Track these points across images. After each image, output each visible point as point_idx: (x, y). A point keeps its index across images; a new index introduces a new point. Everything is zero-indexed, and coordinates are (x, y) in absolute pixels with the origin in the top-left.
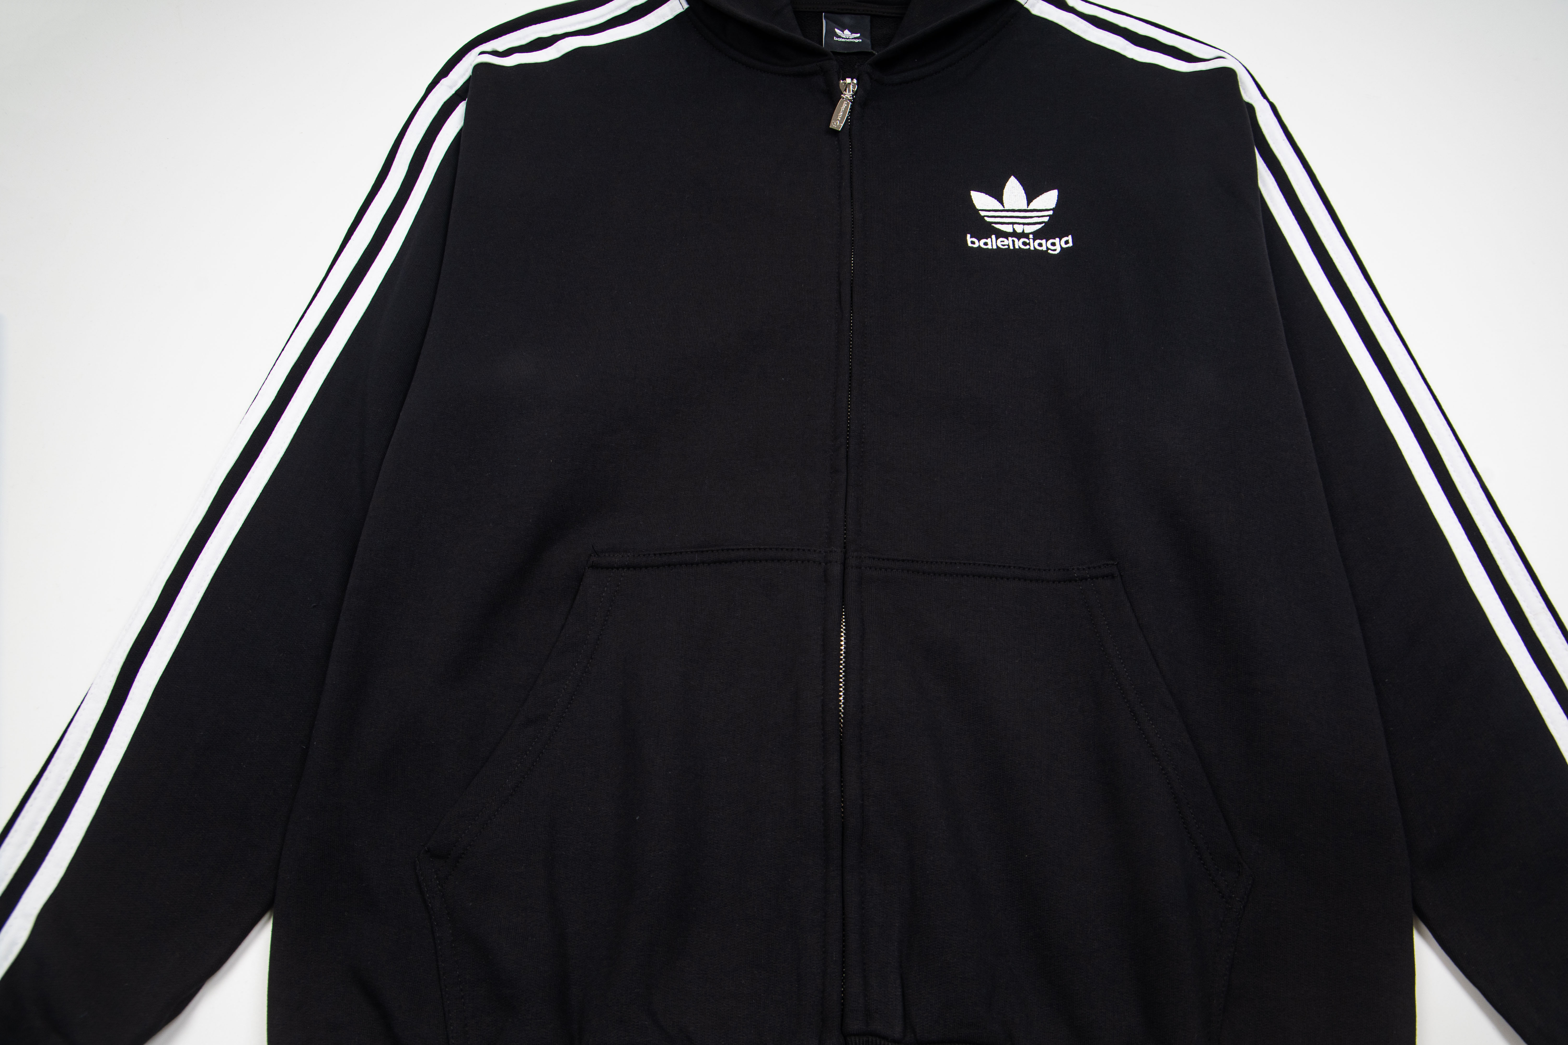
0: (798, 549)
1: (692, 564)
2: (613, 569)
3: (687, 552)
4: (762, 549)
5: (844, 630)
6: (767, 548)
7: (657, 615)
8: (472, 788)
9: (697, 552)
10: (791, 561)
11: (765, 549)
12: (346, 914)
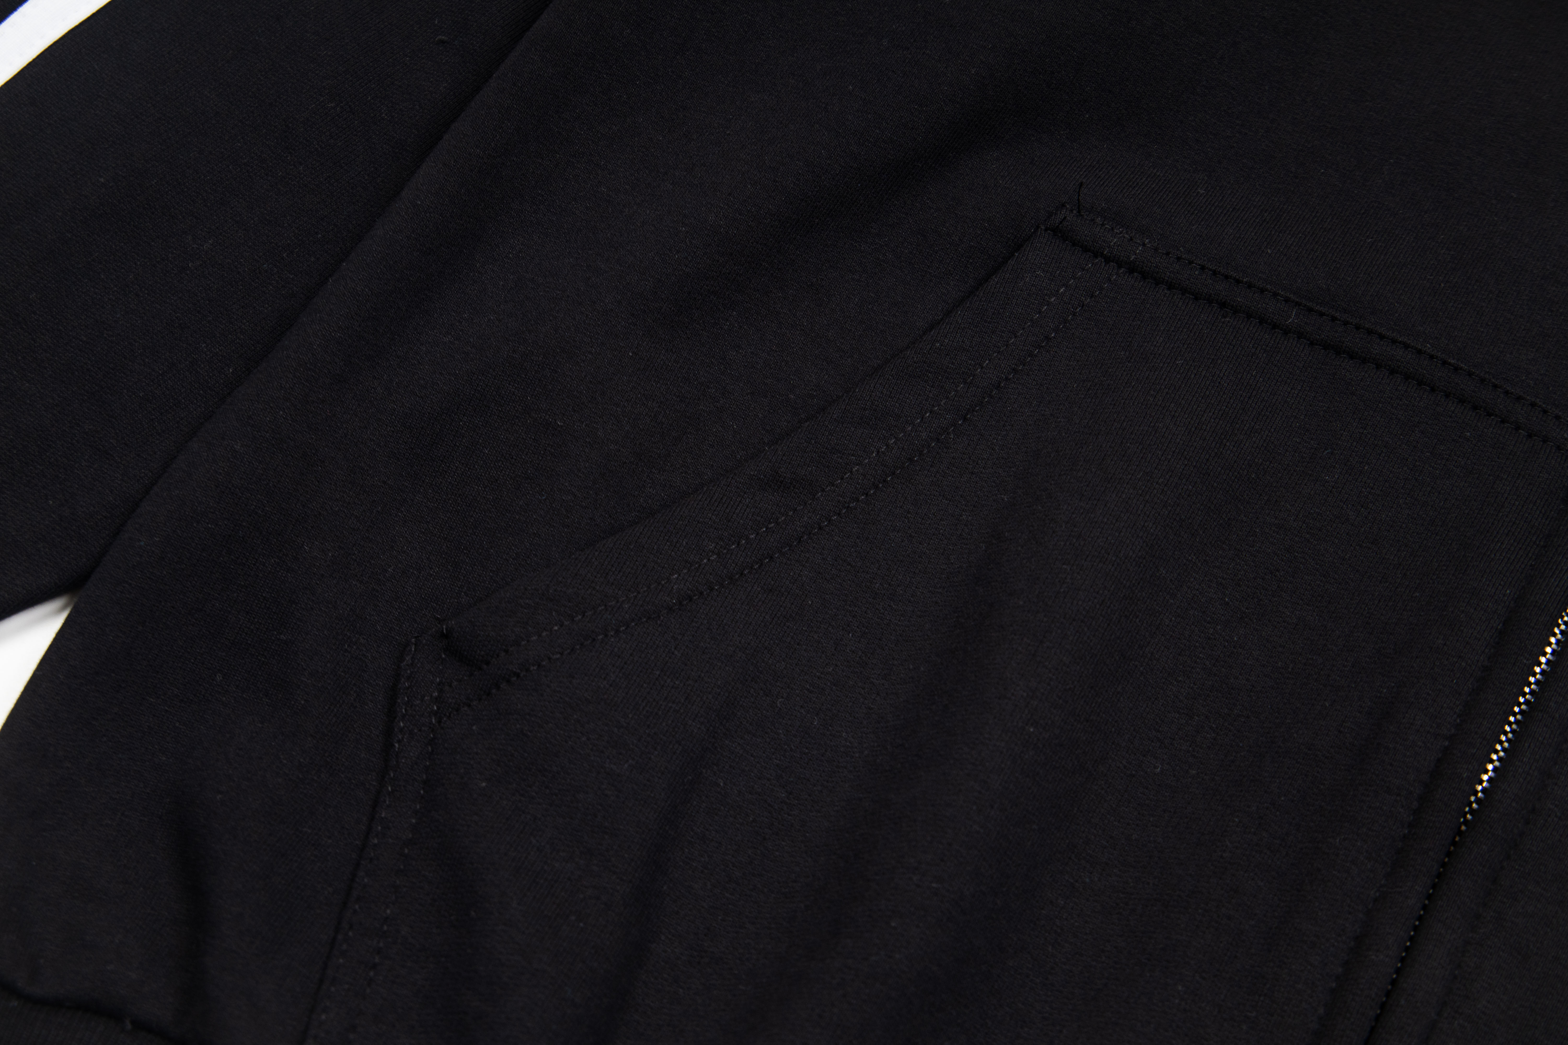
0: (1533, 405)
1: (1275, 326)
2: (1096, 257)
3: (1275, 295)
4: (1450, 364)
5: (1562, 632)
6: (1461, 369)
7: (1152, 392)
8: (597, 553)
9: (1298, 304)
10: (1503, 422)
11: (1456, 369)
12: (219, 677)
